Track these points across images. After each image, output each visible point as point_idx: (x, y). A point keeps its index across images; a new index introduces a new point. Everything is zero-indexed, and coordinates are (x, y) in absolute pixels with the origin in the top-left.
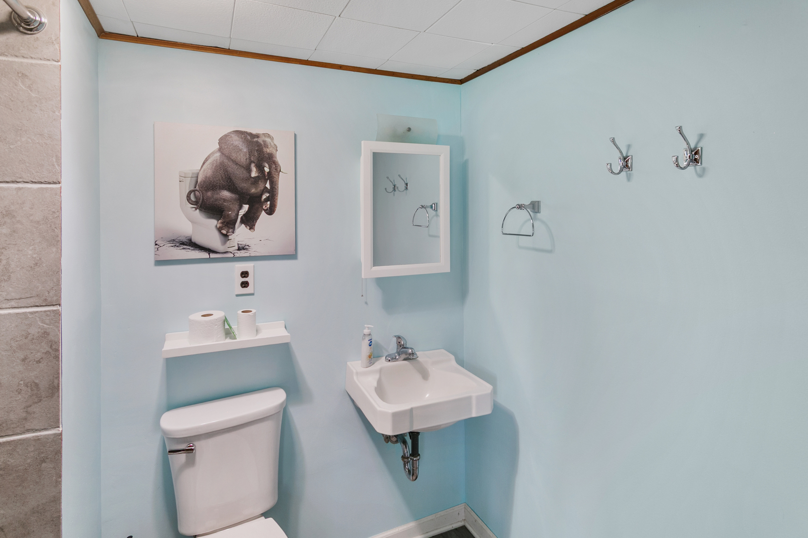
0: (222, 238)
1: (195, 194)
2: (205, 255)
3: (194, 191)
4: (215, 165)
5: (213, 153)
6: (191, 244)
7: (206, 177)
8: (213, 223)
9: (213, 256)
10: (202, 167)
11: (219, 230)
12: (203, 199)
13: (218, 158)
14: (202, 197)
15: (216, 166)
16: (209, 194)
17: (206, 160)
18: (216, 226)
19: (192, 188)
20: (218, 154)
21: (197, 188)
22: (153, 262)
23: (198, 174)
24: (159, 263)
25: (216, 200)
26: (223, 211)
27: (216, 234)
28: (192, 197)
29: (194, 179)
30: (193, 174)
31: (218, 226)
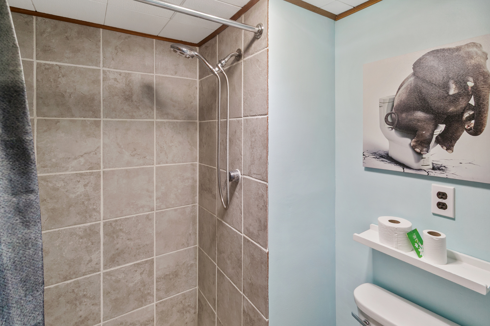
0: (416, 155)
1: (391, 117)
2: (400, 169)
3: (390, 114)
4: (409, 89)
5: (407, 79)
6: (387, 157)
7: (401, 101)
8: (407, 141)
9: (407, 170)
10: (397, 92)
11: (413, 148)
12: (398, 120)
13: (413, 82)
14: (397, 119)
15: (411, 90)
16: (404, 115)
17: (401, 86)
18: (410, 144)
19: (389, 112)
20: (412, 79)
21: (393, 111)
22: (363, 168)
23: (394, 99)
24: (368, 169)
25: (411, 120)
26: (417, 131)
27: (410, 151)
28: (389, 120)
29: (391, 104)
30: (390, 99)
31: (412, 145)
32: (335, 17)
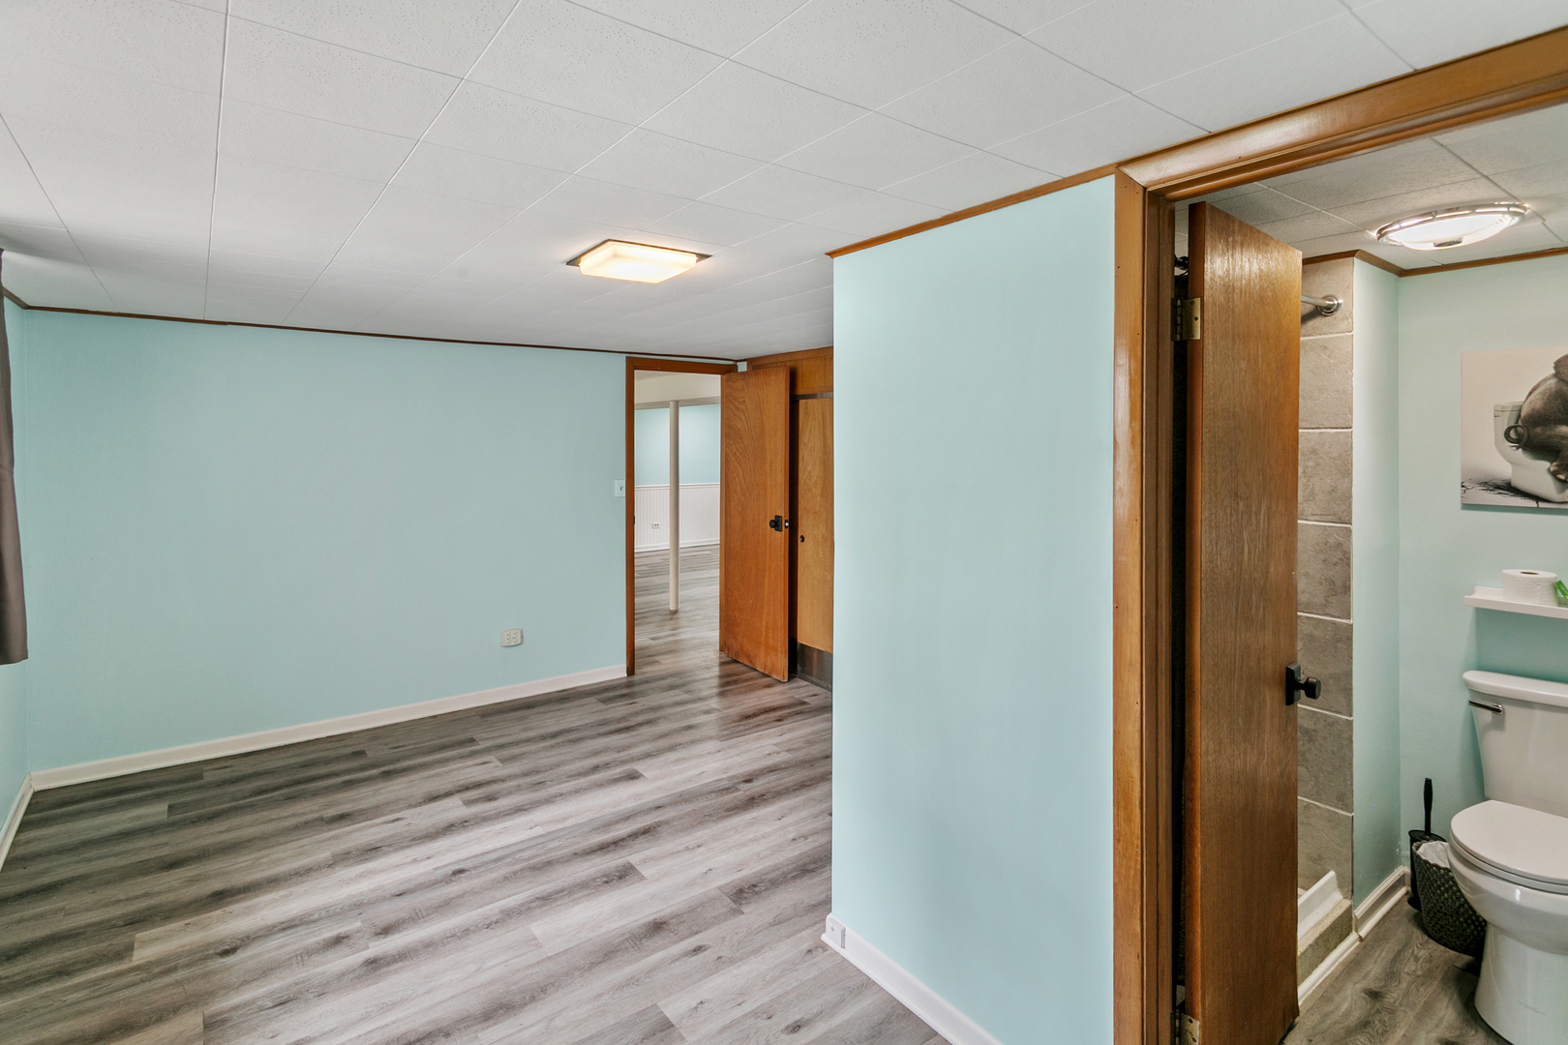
0: (1558, 484)
1: (1516, 431)
2: (1532, 504)
3: (1515, 427)
4: (1547, 395)
5: (1545, 380)
6: (1509, 488)
7: (1534, 410)
8: (1545, 465)
9: (1542, 505)
10: (1527, 398)
11: (1554, 474)
12: (1529, 437)
13: (1553, 386)
14: (1526, 435)
15: (1550, 396)
16: (1538, 430)
17: (1534, 389)
18: (1549, 469)
19: (1512, 424)
20: (1553, 381)
21: (1520, 423)
22: (1459, 505)
23: (1521, 406)
24: (1467, 506)
25: (1550, 437)
26: (1560, 451)
27: (1549, 479)
28: (1512, 434)
29: (1516, 413)
30: (1514, 407)
31: (1552, 469)
32: (1403, 273)
